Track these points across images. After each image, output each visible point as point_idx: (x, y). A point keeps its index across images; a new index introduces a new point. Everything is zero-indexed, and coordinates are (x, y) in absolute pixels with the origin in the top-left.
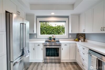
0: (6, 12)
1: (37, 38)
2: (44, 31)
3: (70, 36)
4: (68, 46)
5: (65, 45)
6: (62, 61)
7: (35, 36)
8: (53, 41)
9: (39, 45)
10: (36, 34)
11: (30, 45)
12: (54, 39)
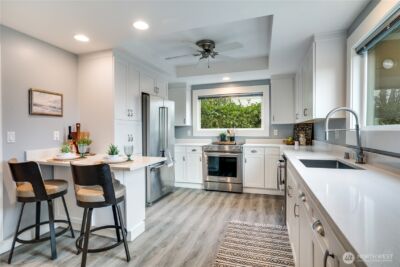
0: (143, 94)
1: (192, 137)
2: (216, 120)
3: (276, 132)
4: (260, 153)
5: (253, 152)
6: (245, 191)
7: (189, 132)
8: (229, 142)
9: (194, 150)
10: (191, 128)
11: (177, 150)
12: (232, 139)
